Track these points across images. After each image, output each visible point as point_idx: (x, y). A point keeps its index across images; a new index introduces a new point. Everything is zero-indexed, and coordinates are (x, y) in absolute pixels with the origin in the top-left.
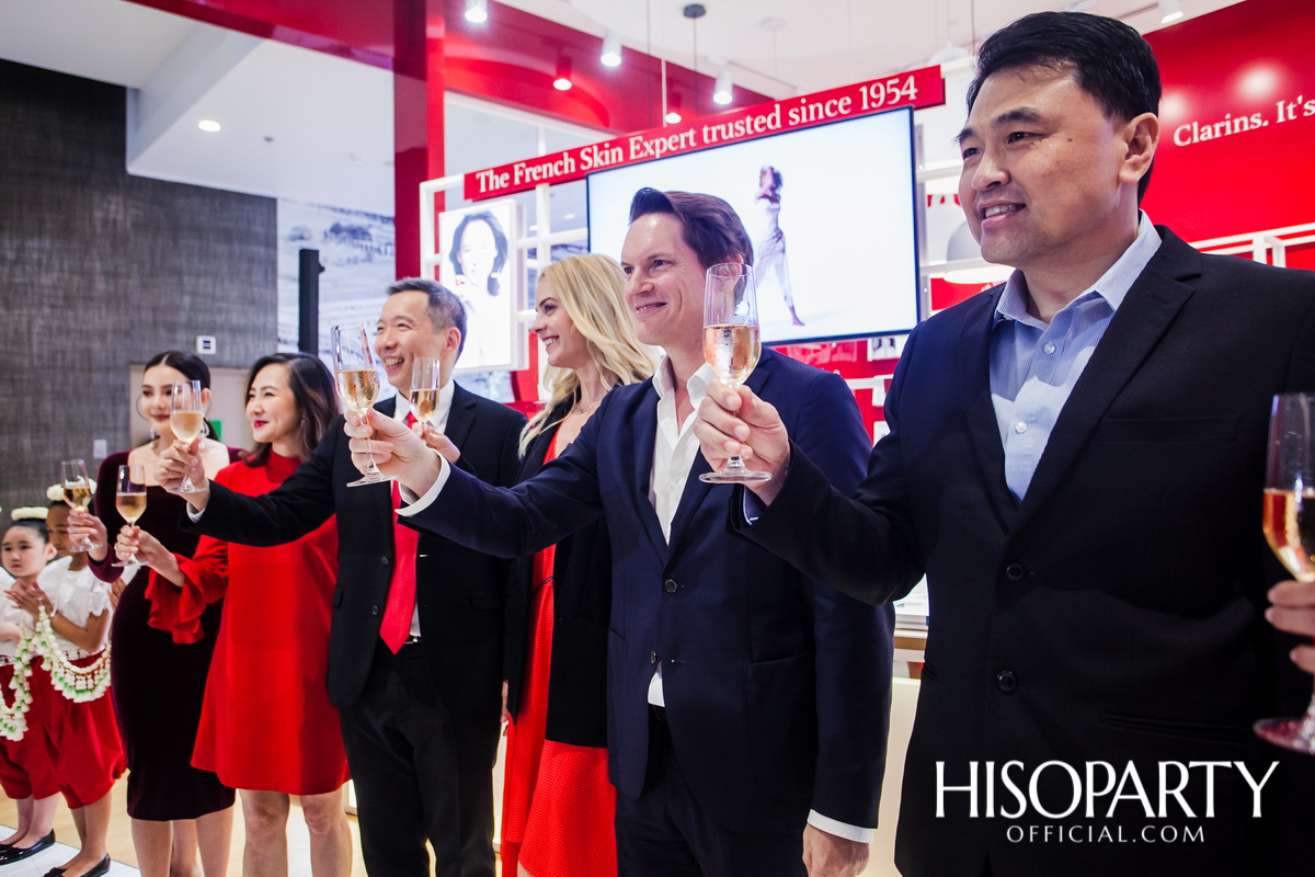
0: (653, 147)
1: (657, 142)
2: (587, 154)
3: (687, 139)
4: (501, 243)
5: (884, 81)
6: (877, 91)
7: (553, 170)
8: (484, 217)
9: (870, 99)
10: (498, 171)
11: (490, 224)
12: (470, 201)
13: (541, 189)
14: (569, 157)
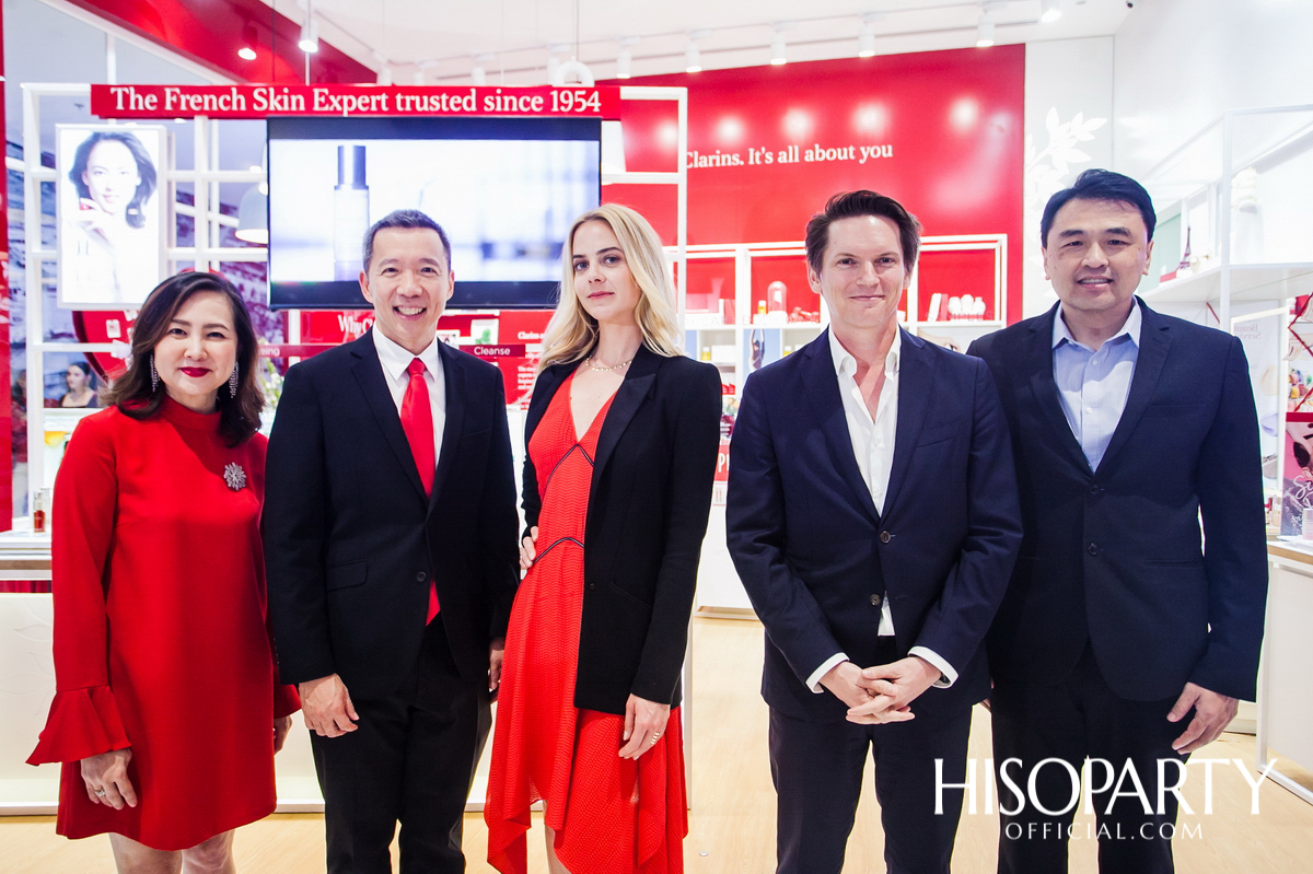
0: (341, 103)
1: (346, 98)
2: (261, 94)
3: (379, 103)
4: (147, 173)
5: (573, 90)
6: (566, 97)
7: (218, 103)
8: (123, 139)
9: (560, 104)
10: (143, 90)
11: (131, 147)
12: (97, 117)
13: (199, 121)
14: (238, 93)
